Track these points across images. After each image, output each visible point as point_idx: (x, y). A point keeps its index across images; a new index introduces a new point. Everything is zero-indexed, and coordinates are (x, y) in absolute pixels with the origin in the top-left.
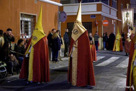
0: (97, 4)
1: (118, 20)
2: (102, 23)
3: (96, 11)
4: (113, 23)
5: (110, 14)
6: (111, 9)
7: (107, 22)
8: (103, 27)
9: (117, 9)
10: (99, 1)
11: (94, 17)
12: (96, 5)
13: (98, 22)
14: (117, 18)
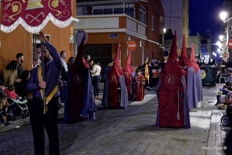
0: (120, 17)
1: (147, 41)
2: (127, 46)
3: (118, 27)
4: (141, 46)
5: (137, 32)
6: (139, 25)
8: (128, 51)
9: (147, 24)
10: (123, 13)
11: (115, 36)
12: (118, 18)
13: (121, 44)
14: (146, 37)
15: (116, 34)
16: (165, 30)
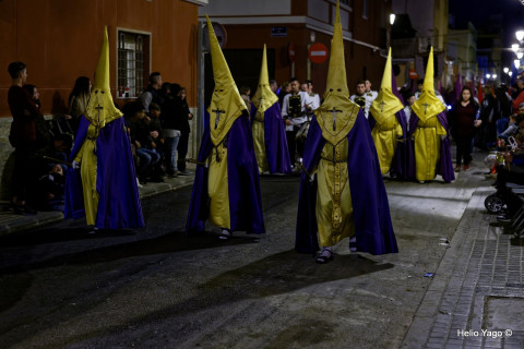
1: (352, 43)
2: (307, 54)
3: (289, 12)
5: (330, 22)
6: (334, 8)
7: (322, 50)
8: (309, 65)
9: (352, 6)
11: (282, 31)
13: (293, 49)
14: (350, 34)
15: (284, 27)
16: (392, 18)
